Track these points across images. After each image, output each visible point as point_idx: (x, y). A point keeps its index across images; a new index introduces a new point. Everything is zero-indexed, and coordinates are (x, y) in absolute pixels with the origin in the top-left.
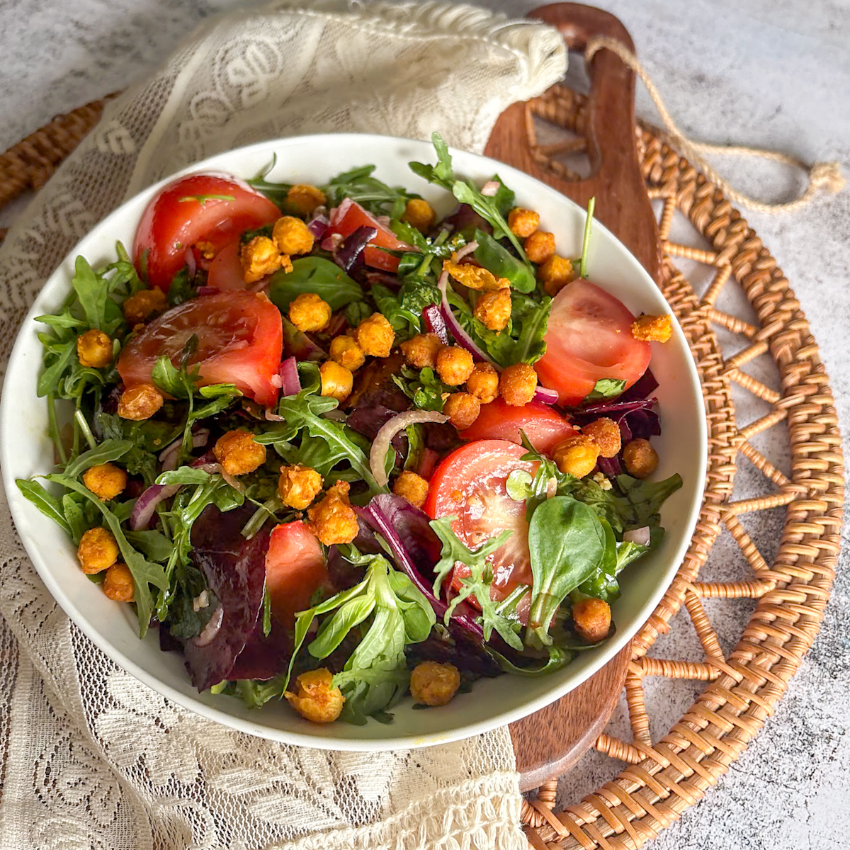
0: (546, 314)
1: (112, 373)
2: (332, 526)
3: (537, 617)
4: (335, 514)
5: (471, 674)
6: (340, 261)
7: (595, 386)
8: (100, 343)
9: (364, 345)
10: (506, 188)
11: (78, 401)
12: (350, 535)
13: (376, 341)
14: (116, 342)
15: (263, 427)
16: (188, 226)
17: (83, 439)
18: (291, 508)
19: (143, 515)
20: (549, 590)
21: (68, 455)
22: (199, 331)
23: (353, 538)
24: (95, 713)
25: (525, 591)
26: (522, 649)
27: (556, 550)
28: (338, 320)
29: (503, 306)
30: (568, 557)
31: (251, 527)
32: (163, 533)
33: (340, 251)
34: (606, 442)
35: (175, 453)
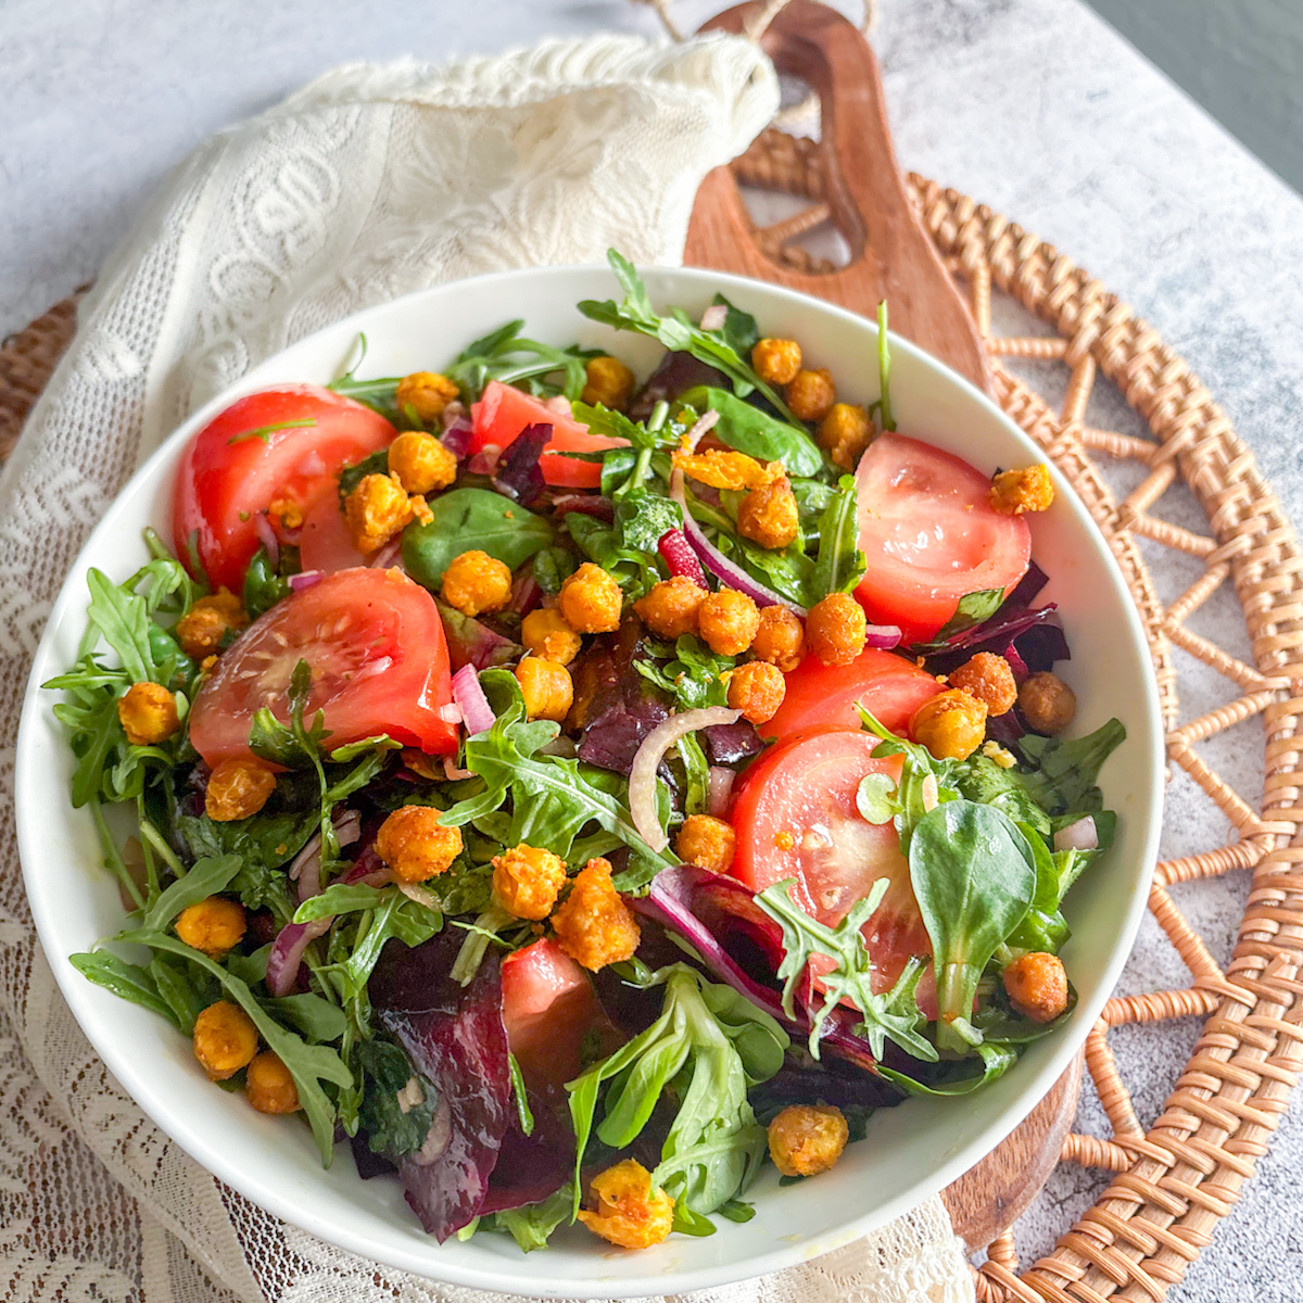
0: (852, 505)
1: (183, 748)
2: (596, 939)
4: (597, 917)
5: (857, 1109)
6: (506, 487)
7: (959, 606)
8: (153, 703)
9: (575, 620)
10: (738, 311)
11: (140, 798)
12: (627, 946)
13: (595, 610)
14: (180, 697)
15: (446, 794)
17: (161, 864)
18: (522, 920)
19: (284, 972)
21: (145, 896)
22: (308, 655)
23: (635, 948)
24: (276, 1289)
25: (921, 965)
26: (937, 1058)
27: (959, 891)
28: (524, 585)
29: (784, 508)
30: (980, 896)
31: (463, 971)
32: (322, 995)
33: (501, 470)
34: (994, 693)
35: (313, 862)
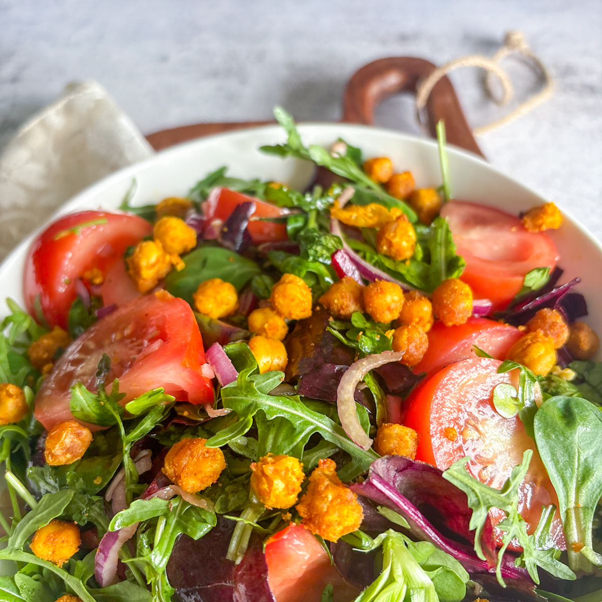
1: (33, 423)
2: (333, 517)
3: (575, 537)
4: (332, 501)
6: (228, 243)
7: (524, 281)
8: (10, 395)
9: (285, 310)
11: (7, 460)
12: (356, 521)
13: (296, 301)
14: (27, 390)
16: (71, 259)
17: (21, 501)
18: (275, 510)
19: (107, 567)
20: (577, 502)
21: (9, 523)
22: (108, 351)
23: (360, 522)
25: (551, 513)
26: (575, 578)
27: (571, 457)
28: (246, 297)
29: (406, 232)
30: (586, 460)
31: (236, 549)
32: (134, 581)
33: (224, 235)
34: (556, 332)
35: (121, 487)
